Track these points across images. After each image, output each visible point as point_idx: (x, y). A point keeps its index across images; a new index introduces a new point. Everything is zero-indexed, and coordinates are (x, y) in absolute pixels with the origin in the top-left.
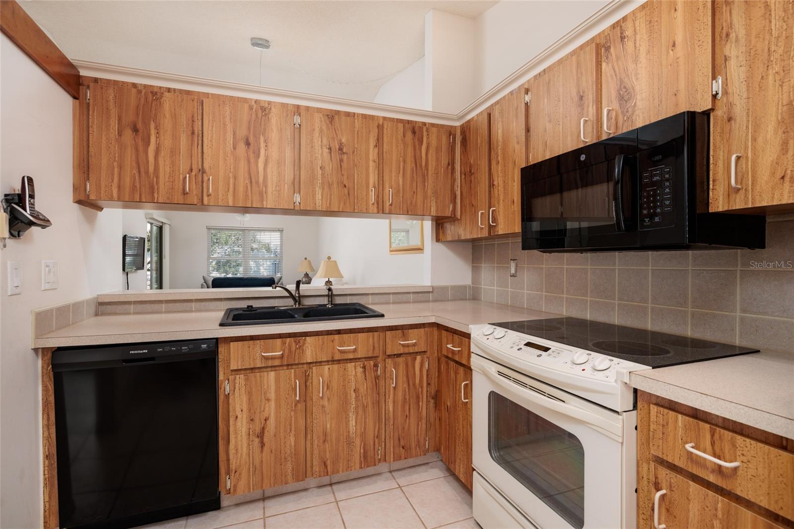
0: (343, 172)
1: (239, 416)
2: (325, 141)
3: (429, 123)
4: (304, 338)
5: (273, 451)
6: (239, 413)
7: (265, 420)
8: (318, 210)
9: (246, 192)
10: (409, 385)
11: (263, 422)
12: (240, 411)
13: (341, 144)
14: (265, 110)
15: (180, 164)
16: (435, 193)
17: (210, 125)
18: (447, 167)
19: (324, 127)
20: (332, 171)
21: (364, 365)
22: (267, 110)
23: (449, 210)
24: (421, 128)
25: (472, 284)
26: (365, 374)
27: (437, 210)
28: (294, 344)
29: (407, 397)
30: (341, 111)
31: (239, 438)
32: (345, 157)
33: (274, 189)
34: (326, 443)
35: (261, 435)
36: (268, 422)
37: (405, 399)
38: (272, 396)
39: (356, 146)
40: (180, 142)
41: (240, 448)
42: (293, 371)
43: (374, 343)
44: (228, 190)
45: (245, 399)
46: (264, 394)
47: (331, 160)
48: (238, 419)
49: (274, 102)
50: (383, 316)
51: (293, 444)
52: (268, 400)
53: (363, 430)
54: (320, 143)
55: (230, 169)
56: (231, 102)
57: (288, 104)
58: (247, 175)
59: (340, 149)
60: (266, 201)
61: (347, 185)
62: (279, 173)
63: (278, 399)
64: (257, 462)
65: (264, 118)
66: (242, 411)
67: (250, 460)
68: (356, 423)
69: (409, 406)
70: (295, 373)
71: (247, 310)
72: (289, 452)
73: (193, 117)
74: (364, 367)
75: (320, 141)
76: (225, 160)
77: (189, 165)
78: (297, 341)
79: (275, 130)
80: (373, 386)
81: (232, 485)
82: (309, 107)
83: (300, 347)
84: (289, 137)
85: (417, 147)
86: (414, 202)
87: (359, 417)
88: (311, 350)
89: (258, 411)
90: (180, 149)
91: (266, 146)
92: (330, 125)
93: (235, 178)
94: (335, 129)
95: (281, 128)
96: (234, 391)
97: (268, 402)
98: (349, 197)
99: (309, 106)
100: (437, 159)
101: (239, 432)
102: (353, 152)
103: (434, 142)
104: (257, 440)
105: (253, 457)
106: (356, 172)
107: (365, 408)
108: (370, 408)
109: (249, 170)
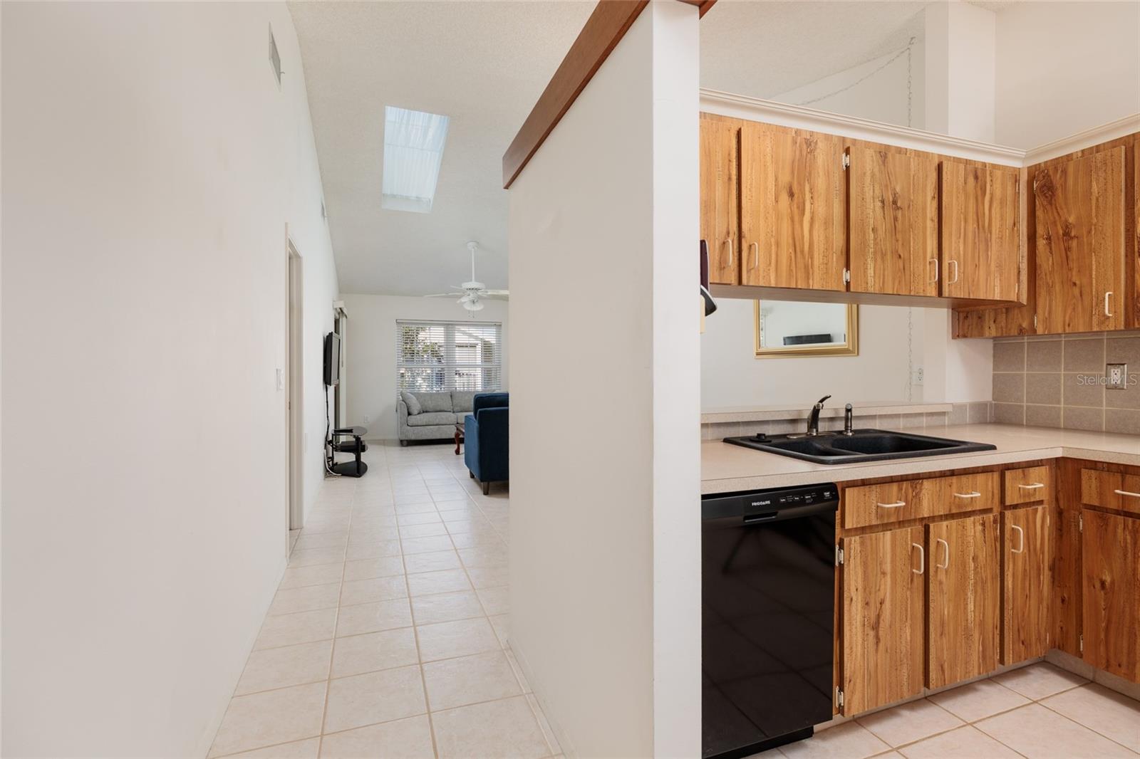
0: (897, 236)
1: (854, 599)
2: (877, 192)
3: (989, 164)
4: (921, 481)
5: (889, 650)
6: (853, 594)
7: (881, 603)
8: (870, 292)
9: (790, 266)
10: (1029, 551)
11: (878, 605)
12: (855, 590)
13: (895, 194)
14: (810, 145)
15: (715, 225)
16: (999, 266)
17: (750, 167)
18: (1013, 229)
19: (876, 170)
20: (886, 234)
21: (983, 521)
22: (813, 144)
23: (1015, 291)
24: (984, 170)
25: (994, 400)
26: (985, 534)
27: (1001, 292)
28: (910, 491)
29: (1028, 568)
30: (892, 146)
31: (854, 630)
32: (899, 214)
33: (821, 261)
34: (943, 636)
35: (876, 627)
36: (883, 606)
37: (1025, 570)
38: (888, 568)
39: (912, 198)
40: (715, 191)
41: (854, 646)
42: (909, 530)
43: (993, 487)
44: (770, 263)
45: (860, 571)
46: (880, 564)
47: (884, 218)
48: (853, 601)
49: (817, 133)
50: (993, 448)
51: (909, 638)
52: (884, 573)
53: (981, 618)
54: (872, 194)
55: (772, 232)
56: (773, 133)
57: (832, 135)
58: (791, 241)
59: (895, 202)
60: (813, 280)
61: (902, 256)
62: (826, 237)
63: (894, 572)
64: (872, 664)
65: (809, 156)
66: (857, 590)
67: (864, 663)
68: (975, 606)
69: (1030, 580)
70: (912, 533)
71: (757, 439)
72: (904, 651)
73: (729, 154)
74: (983, 524)
75: (872, 191)
76: (767, 218)
77: (726, 226)
78: (914, 486)
79: (821, 173)
80: (992, 552)
81: (846, 701)
82: (855, 140)
83: (916, 494)
84: (838, 185)
85: (980, 198)
86: (976, 279)
87: (978, 598)
88: (929, 501)
89: (873, 590)
90: (715, 200)
91: (812, 197)
92: (883, 167)
93: (778, 244)
94: (888, 173)
95: (828, 171)
96: (849, 561)
97: (884, 577)
98: (904, 272)
99: (856, 138)
100: (1002, 218)
101: (854, 622)
102: (909, 207)
103: (998, 193)
104: (872, 633)
105: (868, 659)
106: (912, 236)
107: (984, 583)
108: (989, 585)
109: (793, 234)
